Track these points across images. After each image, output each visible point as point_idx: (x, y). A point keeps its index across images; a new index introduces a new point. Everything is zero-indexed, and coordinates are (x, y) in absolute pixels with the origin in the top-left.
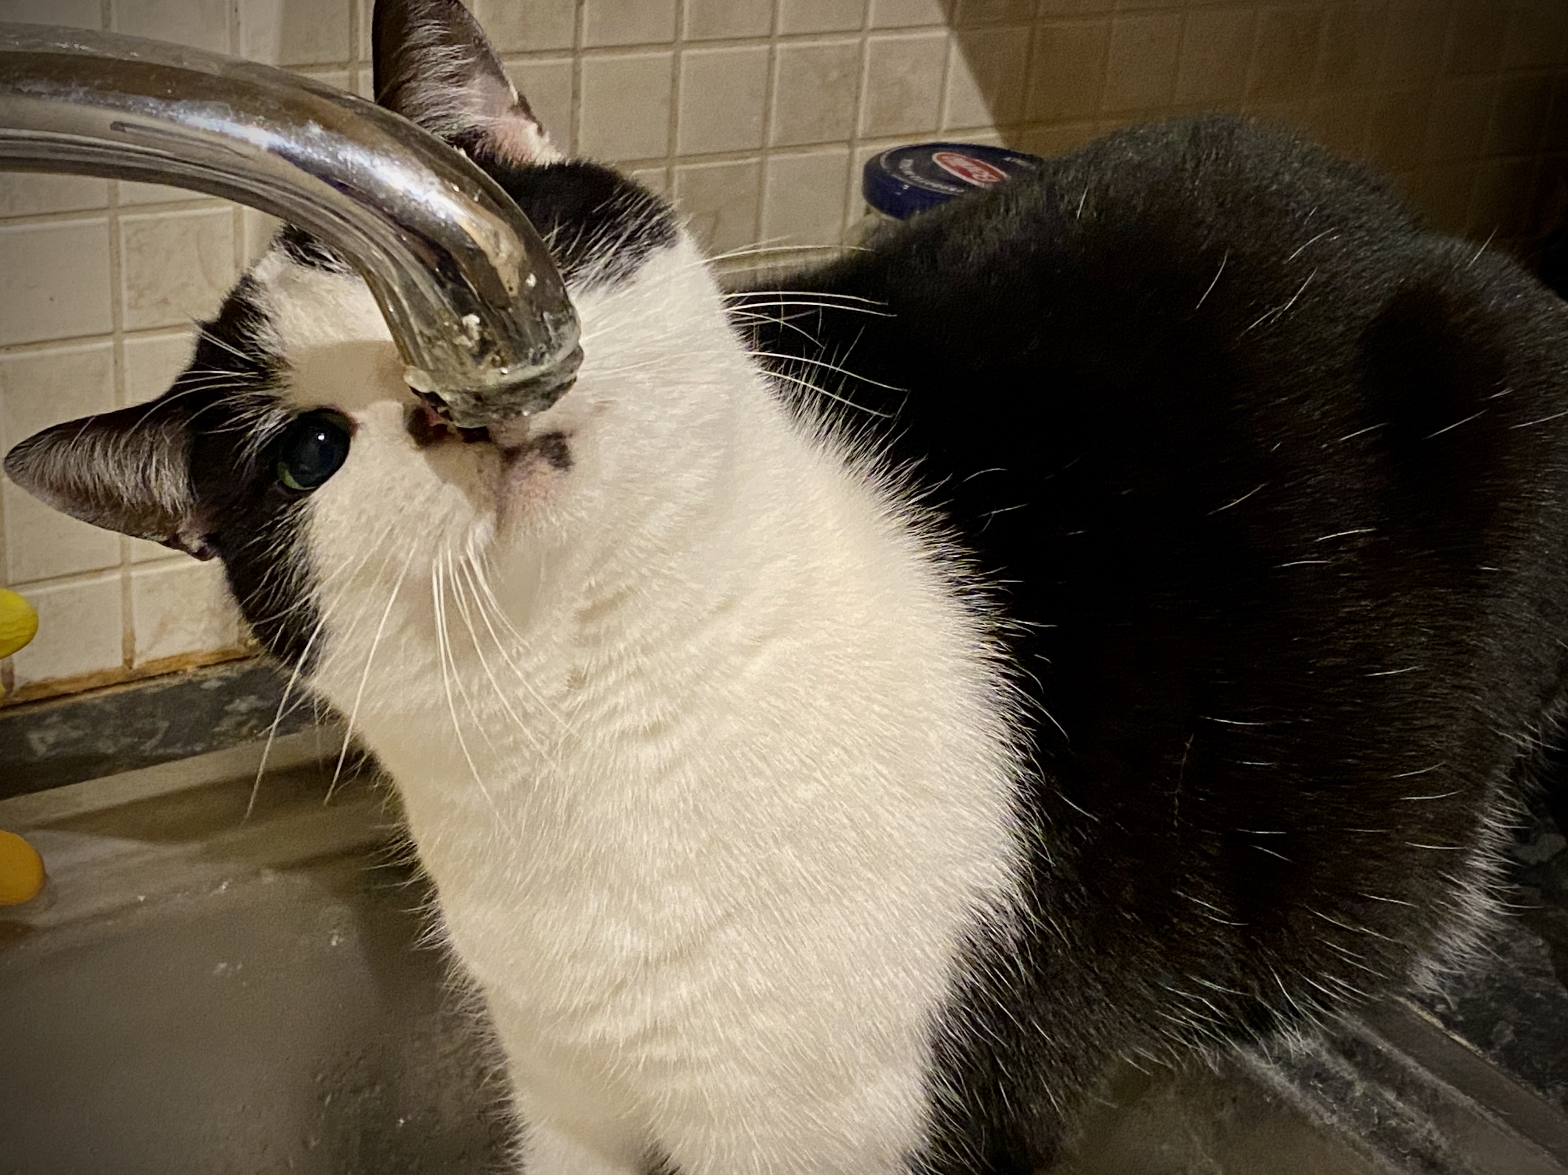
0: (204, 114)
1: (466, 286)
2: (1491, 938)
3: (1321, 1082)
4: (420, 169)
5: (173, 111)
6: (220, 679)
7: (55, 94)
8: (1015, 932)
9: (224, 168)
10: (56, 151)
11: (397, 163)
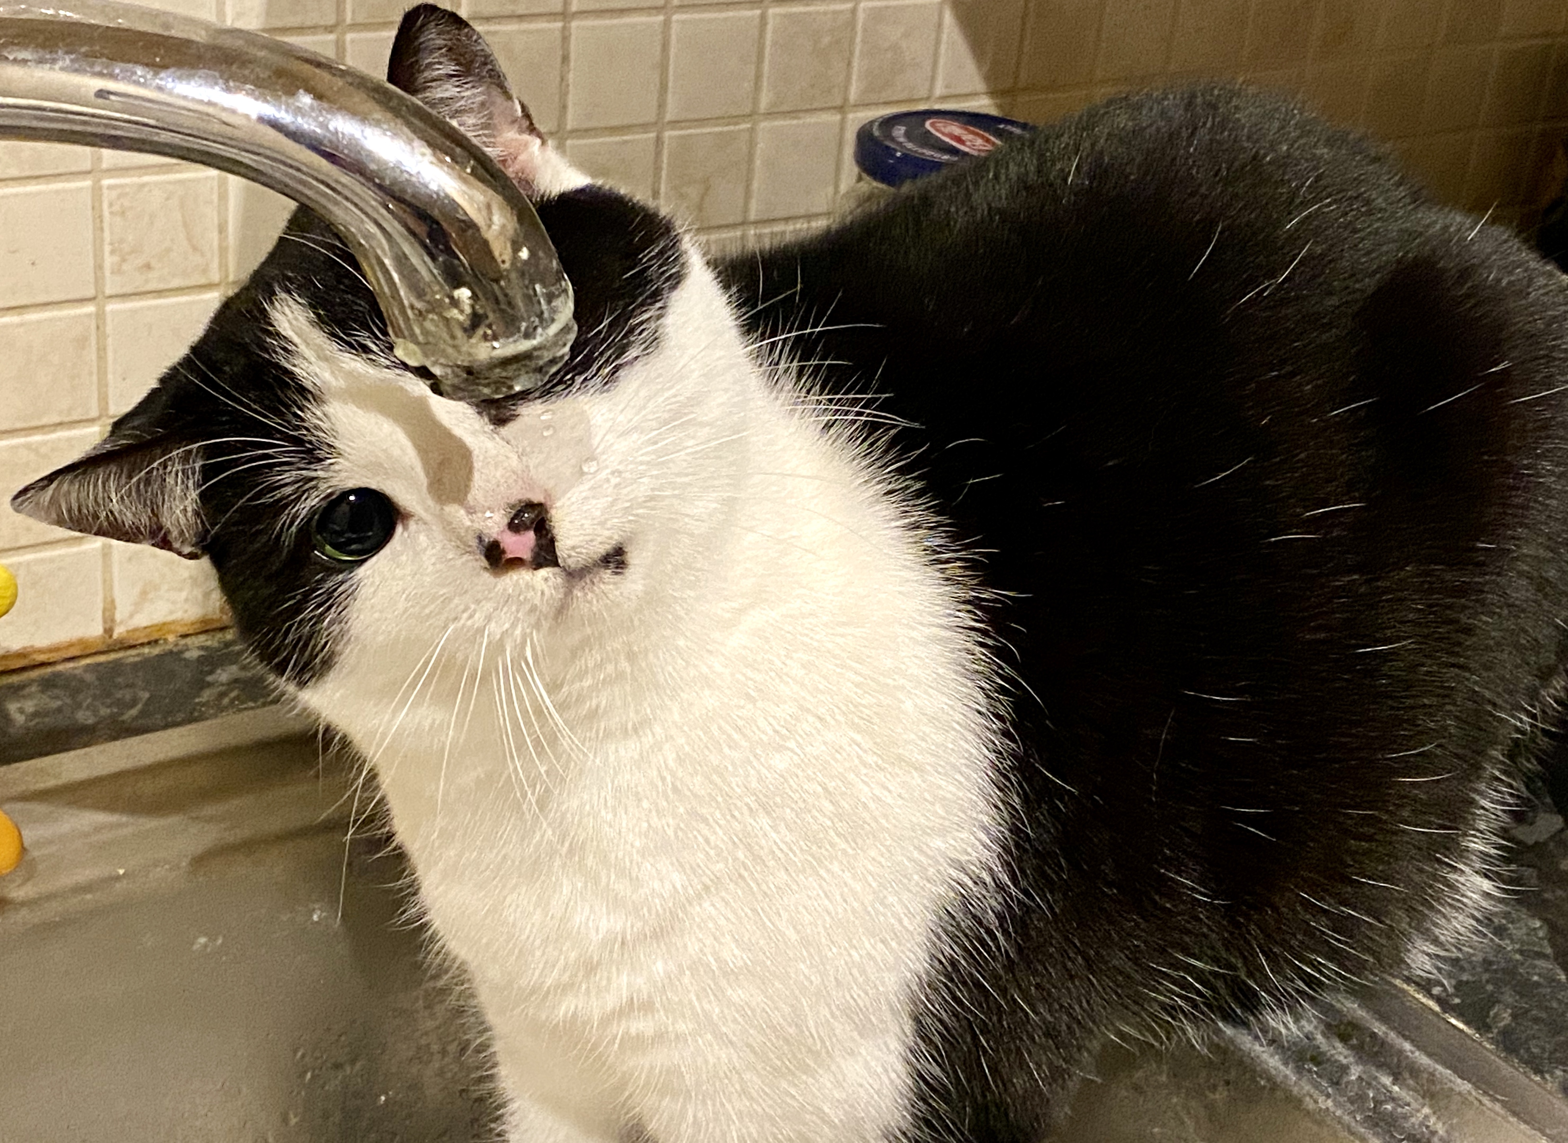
0: (193, 83)
1: (458, 259)
2: (1487, 920)
3: (1316, 1066)
4: (412, 140)
5: (161, 79)
6: (202, 648)
7: (41, 61)
8: (994, 903)
9: (211, 137)
10: (42, 119)
11: (388, 133)
